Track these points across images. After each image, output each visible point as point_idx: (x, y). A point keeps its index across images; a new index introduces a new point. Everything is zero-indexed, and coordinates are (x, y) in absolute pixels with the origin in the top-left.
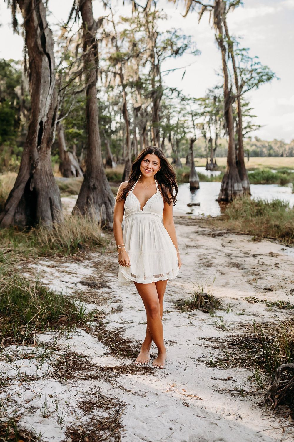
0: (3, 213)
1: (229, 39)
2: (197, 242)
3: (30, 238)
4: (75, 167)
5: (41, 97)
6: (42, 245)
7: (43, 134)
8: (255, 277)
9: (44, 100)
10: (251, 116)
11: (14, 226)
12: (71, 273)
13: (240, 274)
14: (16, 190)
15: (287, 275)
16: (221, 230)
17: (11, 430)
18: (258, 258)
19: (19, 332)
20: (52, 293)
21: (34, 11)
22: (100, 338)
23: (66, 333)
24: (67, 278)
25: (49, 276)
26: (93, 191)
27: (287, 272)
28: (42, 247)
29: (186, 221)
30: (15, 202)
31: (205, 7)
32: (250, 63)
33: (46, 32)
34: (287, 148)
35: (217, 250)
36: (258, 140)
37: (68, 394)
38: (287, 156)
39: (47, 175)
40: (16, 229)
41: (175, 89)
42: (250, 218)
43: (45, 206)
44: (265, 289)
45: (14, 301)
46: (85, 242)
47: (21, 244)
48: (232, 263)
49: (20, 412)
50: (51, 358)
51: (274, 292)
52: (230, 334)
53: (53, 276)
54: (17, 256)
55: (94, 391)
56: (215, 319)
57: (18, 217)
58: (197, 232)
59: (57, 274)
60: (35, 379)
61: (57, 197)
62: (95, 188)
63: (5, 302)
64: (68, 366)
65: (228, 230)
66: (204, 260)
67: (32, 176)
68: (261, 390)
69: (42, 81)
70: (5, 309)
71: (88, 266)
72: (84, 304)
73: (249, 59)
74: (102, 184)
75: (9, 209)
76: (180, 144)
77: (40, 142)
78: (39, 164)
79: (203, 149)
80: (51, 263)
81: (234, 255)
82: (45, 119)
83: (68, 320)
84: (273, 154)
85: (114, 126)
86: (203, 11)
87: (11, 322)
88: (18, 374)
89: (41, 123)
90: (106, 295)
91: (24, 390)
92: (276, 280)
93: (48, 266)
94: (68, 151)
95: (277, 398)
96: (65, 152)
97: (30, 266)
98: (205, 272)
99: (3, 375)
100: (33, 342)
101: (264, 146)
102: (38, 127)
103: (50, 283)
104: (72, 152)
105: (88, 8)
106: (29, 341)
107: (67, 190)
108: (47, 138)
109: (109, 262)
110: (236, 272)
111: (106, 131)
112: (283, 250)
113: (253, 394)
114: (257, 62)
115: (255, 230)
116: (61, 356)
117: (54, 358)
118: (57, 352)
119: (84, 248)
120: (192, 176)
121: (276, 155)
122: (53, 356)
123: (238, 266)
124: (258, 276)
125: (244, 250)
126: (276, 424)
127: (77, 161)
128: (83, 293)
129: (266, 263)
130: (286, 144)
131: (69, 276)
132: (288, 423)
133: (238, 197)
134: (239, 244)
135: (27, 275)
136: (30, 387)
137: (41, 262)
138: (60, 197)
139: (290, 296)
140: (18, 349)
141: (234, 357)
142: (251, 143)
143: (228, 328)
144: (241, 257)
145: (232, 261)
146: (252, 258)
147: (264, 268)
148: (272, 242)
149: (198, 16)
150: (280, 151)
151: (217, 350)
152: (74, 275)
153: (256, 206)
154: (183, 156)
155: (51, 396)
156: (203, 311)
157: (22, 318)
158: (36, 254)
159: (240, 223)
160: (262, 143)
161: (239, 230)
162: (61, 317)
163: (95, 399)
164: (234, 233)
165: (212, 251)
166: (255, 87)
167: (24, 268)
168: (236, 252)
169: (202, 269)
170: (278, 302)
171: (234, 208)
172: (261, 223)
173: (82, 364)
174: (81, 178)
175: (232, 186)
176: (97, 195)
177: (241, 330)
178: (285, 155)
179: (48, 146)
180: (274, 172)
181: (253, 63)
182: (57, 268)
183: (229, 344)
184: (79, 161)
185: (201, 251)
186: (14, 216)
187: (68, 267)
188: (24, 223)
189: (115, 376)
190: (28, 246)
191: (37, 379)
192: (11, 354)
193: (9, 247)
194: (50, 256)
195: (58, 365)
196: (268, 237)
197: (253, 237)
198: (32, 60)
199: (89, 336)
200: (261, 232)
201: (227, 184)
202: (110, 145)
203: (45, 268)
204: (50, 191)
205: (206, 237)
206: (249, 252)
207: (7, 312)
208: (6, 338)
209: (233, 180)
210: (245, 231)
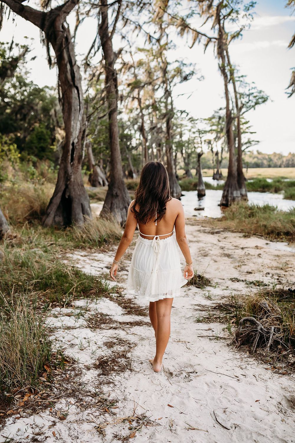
0: (46, 216)
1: (231, 67)
2: (198, 238)
3: (67, 235)
4: (102, 178)
5: (72, 123)
6: (77, 240)
7: (75, 152)
8: (240, 264)
9: (75, 125)
10: (252, 133)
11: (54, 226)
12: (99, 261)
13: (229, 262)
14: (55, 198)
15: (266, 263)
16: (219, 229)
17: (59, 356)
18: (245, 250)
19: (61, 299)
20: (84, 275)
21: (65, 51)
22: (119, 304)
23: (95, 300)
24: (96, 264)
25: (82, 263)
26: (116, 198)
27: (265, 260)
28: (77, 242)
29: (191, 222)
30: (54, 207)
31: (210, 39)
32: (248, 88)
33: (75, 69)
34: (284, 159)
35: (213, 244)
36: (259, 153)
37: (97, 337)
38: (285, 167)
39: (79, 185)
40: (56, 228)
41: (184, 111)
42: (243, 219)
43: (78, 210)
44: (247, 272)
45: (57, 278)
46: (109, 238)
47: (60, 240)
48: (224, 254)
49: (65, 347)
50: (85, 316)
51: (253, 275)
52: (214, 302)
53: (85, 262)
54: (58, 248)
55: (115, 336)
56: (204, 292)
57: (57, 219)
58: (199, 231)
59: (88, 261)
60: (74, 328)
61: (87, 203)
62: (117, 196)
63: (50, 279)
64: (96, 321)
65: (225, 229)
66: (202, 252)
67: (67, 186)
68: (230, 336)
69: (73, 109)
70: (51, 284)
71: (112, 255)
72: (108, 282)
73: (247, 85)
74: (123, 192)
75: (50, 213)
76: (191, 158)
77: (72, 159)
78: (73, 177)
79: (211, 162)
80: (83, 253)
81: (226, 247)
82: (76, 141)
83: (96, 292)
84: (273, 165)
85: (134, 143)
86: (208, 42)
87: (56, 293)
88: (62, 325)
89: (73, 143)
90: (125, 276)
91: (67, 334)
92: (257, 266)
93: (82, 256)
94: (96, 165)
95: (240, 341)
96: (93, 166)
97: (68, 255)
98: (202, 260)
99: (52, 326)
100: (72, 306)
101: (264, 159)
102: (71, 147)
103: (83, 267)
104: (99, 166)
105: (109, 46)
106: (69, 305)
107: (96, 197)
108: (78, 156)
109: (128, 253)
110: (226, 261)
111: (128, 147)
112: (267, 244)
113: (225, 339)
114: (253, 87)
115: (246, 229)
116: (92, 315)
117: (87, 316)
118: (89, 312)
119: (109, 243)
120: (200, 185)
121: (276, 166)
122: (86, 314)
123: (228, 256)
124: (243, 263)
125: (235, 244)
126: (238, 356)
127: (104, 172)
128: (107, 275)
129: (251, 253)
130: (284, 157)
131: (97, 262)
132: (246, 356)
133: (236, 203)
134: (232, 240)
135: (65, 262)
136: (70, 333)
137: (76, 253)
138: (89, 203)
139: (265, 278)
140: (61, 310)
141: (215, 316)
142: (253, 156)
143: (213, 298)
144: (232, 249)
145: (225, 252)
146: (241, 250)
147: (249, 257)
148: (259, 238)
149: (204, 47)
150: (279, 163)
151: (204, 312)
152: (101, 262)
153: (250, 209)
154: (193, 168)
155: (85, 338)
156: (197, 287)
157: (63, 290)
158: (72, 247)
159: (235, 223)
160: (263, 156)
161: (234, 229)
162: (92, 290)
163: (115, 341)
164: (229, 231)
165: (210, 245)
166: (253, 109)
167: (63, 257)
168: (228, 246)
169: (200, 258)
170: (255, 282)
171: (231, 211)
172: (252, 223)
173: (107, 320)
174: (106, 188)
175: (232, 193)
176: (119, 201)
177: (223, 300)
178: (283, 166)
179: (79, 162)
180: (269, 181)
181: (251, 88)
182: (88, 257)
183: (212, 309)
184: (105, 173)
185: (201, 245)
186: (54, 218)
187: (96, 256)
188: (62, 224)
189: (130, 328)
190: (66, 241)
191: (75, 329)
192: (56, 313)
193: (51, 241)
194: (83, 248)
195: (90, 320)
196: (257, 234)
197: (244, 234)
198: (64, 92)
199: (112, 302)
200: (251, 230)
201: (228, 191)
202: (131, 159)
203: (79, 257)
204: (82, 198)
205: (206, 234)
206: (239, 246)
207: (52, 286)
208: (52, 303)
209: (233, 188)
210: (238, 230)
